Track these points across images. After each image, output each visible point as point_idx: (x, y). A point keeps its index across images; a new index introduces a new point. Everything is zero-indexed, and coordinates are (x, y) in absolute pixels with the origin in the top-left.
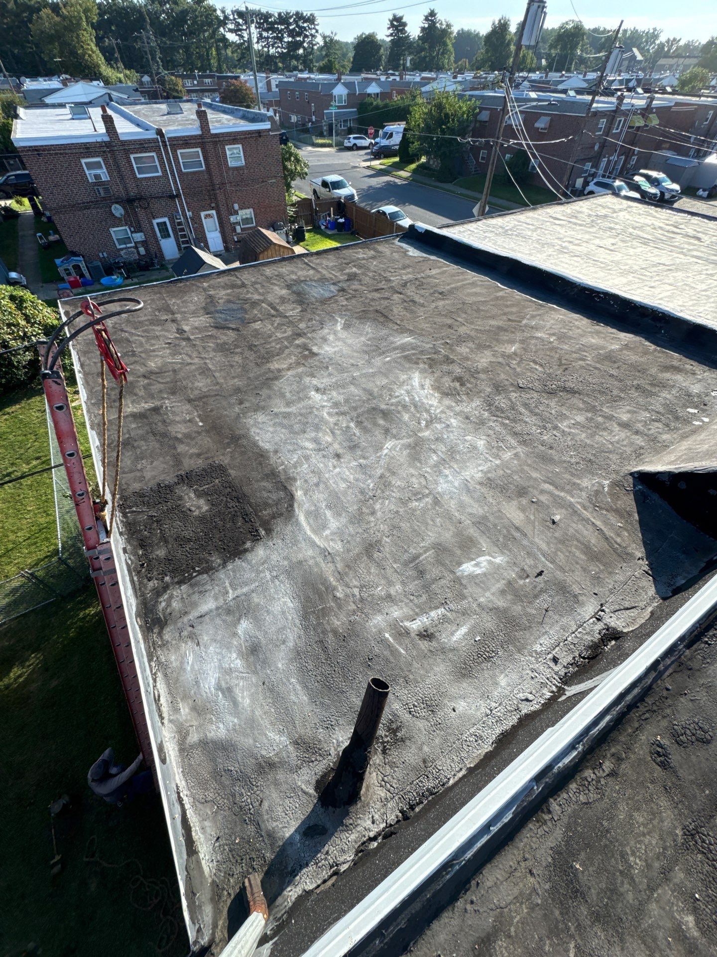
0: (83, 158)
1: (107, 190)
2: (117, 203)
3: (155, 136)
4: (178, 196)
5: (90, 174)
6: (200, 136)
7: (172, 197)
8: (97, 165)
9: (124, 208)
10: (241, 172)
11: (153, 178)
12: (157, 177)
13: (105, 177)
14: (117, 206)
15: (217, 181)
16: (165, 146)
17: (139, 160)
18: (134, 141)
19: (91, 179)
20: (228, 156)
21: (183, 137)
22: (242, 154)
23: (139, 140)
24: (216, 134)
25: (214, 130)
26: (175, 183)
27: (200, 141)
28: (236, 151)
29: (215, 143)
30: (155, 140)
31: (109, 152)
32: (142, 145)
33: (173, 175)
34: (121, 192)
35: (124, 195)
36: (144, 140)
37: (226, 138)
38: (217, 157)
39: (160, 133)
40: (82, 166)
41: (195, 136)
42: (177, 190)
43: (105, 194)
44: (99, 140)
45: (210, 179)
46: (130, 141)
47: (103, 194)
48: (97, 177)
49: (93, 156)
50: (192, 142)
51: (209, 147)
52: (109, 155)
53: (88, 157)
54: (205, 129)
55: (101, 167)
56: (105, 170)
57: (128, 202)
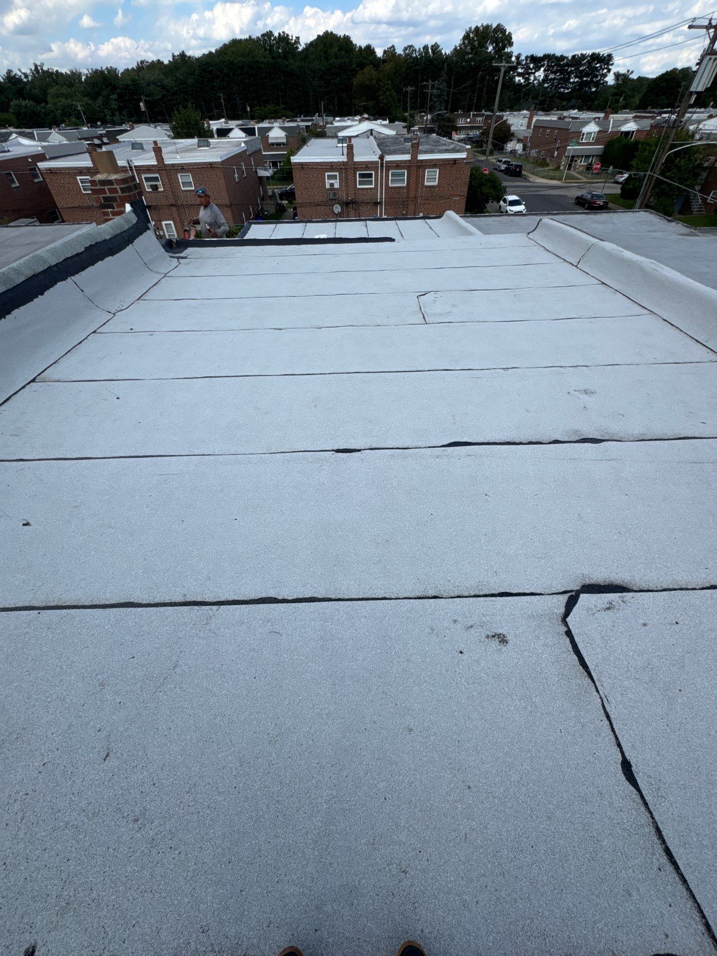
0: (327, 172)
1: (335, 194)
2: (338, 204)
3: (378, 160)
4: (380, 203)
5: (328, 183)
6: (409, 161)
7: (376, 204)
8: (334, 177)
9: (342, 208)
10: (433, 189)
11: (367, 189)
12: (370, 189)
13: (337, 186)
14: (338, 206)
15: (412, 195)
16: (382, 166)
17: (362, 176)
18: (363, 162)
19: (328, 186)
20: (426, 177)
21: (397, 161)
22: (437, 176)
23: (366, 162)
24: (421, 160)
25: (421, 157)
26: (381, 193)
27: (408, 164)
28: (433, 173)
29: (419, 167)
30: (376, 163)
31: (344, 169)
32: (367, 165)
33: (381, 188)
34: (343, 196)
35: (344, 199)
36: (369, 162)
37: (428, 164)
38: (417, 177)
39: (381, 158)
40: (325, 177)
41: (406, 161)
42: (381, 198)
43: (333, 197)
44: (341, 160)
45: (408, 193)
46: (360, 162)
47: (331, 197)
48: (332, 185)
49: (333, 171)
50: (402, 165)
51: (414, 170)
52: (344, 171)
53: (330, 171)
54: (414, 156)
55: (336, 179)
56: (338, 181)
57: (346, 204)
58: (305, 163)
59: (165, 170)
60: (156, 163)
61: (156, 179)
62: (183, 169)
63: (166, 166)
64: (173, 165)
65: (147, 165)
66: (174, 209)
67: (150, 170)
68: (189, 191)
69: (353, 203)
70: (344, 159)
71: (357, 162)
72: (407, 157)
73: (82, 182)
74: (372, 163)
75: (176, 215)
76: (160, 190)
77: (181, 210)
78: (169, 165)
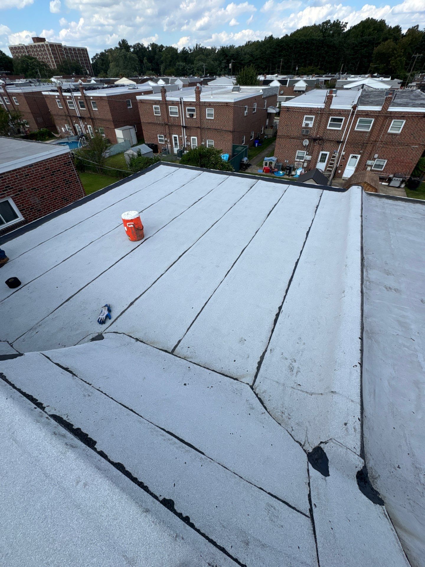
0: (306, 115)
1: (307, 132)
2: (308, 139)
3: (350, 109)
4: (343, 142)
5: (304, 122)
6: (379, 111)
7: (339, 142)
8: (311, 119)
9: (310, 142)
10: (394, 137)
11: (335, 130)
12: (338, 130)
13: (311, 126)
15: (373, 139)
16: (353, 114)
17: (333, 120)
18: (337, 110)
19: (303, 125)
20: (391, 125)
21: (367, 111)
22: (402, 127)
23: (340, 110)
24: (391, 112)
25: (391, 109)
26: (346, 135)
27: (377, 114)
28: (400, 124)
29: (386, 117)
30: (349, 111)
31: (320, 113)
32: (340, 112)
33: (347, 130)
34: (314, 134)
35: (314, 136)
36: (343, 110)
37: (397, 115)
38: (383, 125)
39: (354, 107)
40: (303, 118)
41: (376, 111)
42: (345, 139)
43: (306, 133)
44: (319, 107)
45: (370, 137)
46: (335, 109)
47: (304, 134)
48: (307, 125)
49: (311, 115)
50: (372, 114)
51: (381, 119)
52: (319, 115)
53: (309, 115)
54: (385, 108)
55: (312, 120)
56: (313, 122)
57: (314, 140)
58: (292, 107)
59: (200, 105)
60: (195, 100)
61: (193, 110)
62: (210, 105)
63: (200, 102)
64: (205, 102)
65: (190, 102)
66: (199, 130)
67: (191, 104)
68: (210, 119)
69: (320, 140)
70: (322, 106)
71: (332, 109)
72: (378, 108)
73: (155, 109)
74: (345, 110)
75: (199, 134)
76: (194, 117)
77: (203, 131)
78: (202, 102)
